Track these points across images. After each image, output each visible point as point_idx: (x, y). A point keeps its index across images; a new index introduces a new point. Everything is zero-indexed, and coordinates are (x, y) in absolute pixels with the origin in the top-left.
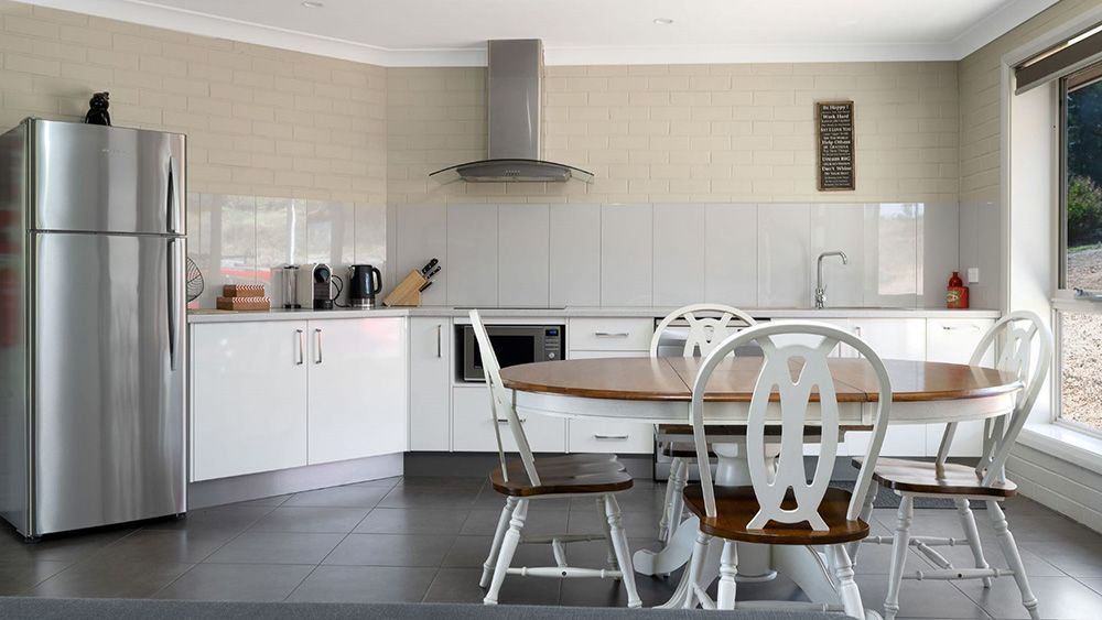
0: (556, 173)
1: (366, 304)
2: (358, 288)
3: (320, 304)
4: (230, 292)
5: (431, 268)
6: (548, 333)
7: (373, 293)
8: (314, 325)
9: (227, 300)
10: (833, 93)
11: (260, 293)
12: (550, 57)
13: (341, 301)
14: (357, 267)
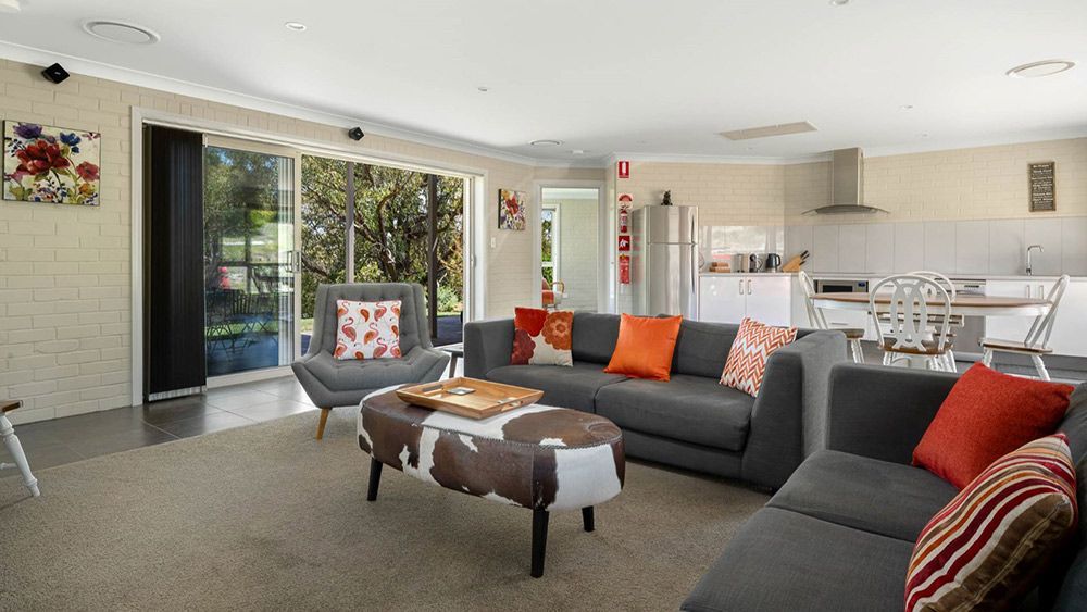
0: (869, 209)
1: (774, 270)
2: (769, 263)
3: (751, 270)
4: (715, 265)
5: (804, 255)
6: (860, 285)
7: (776, 266)
8: (748, 279)
9: (713, 268)
10: (1041, 157)
11: (727, 265)
12: (867, 154)
13: (762, 269)
14: (770, 255)
